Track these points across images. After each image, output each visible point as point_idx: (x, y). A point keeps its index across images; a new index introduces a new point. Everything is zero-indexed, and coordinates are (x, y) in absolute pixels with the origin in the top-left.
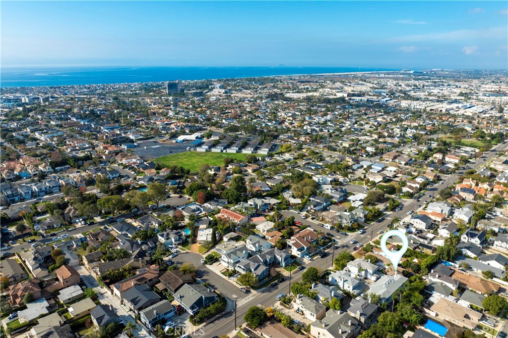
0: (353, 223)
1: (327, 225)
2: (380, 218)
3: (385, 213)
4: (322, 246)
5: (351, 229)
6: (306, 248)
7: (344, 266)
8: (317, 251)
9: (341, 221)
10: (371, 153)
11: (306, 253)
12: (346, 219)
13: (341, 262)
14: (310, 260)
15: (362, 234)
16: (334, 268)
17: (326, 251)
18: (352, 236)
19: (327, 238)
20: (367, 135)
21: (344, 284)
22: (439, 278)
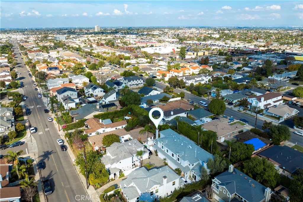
18: (29, 140)
22: (174, 114)
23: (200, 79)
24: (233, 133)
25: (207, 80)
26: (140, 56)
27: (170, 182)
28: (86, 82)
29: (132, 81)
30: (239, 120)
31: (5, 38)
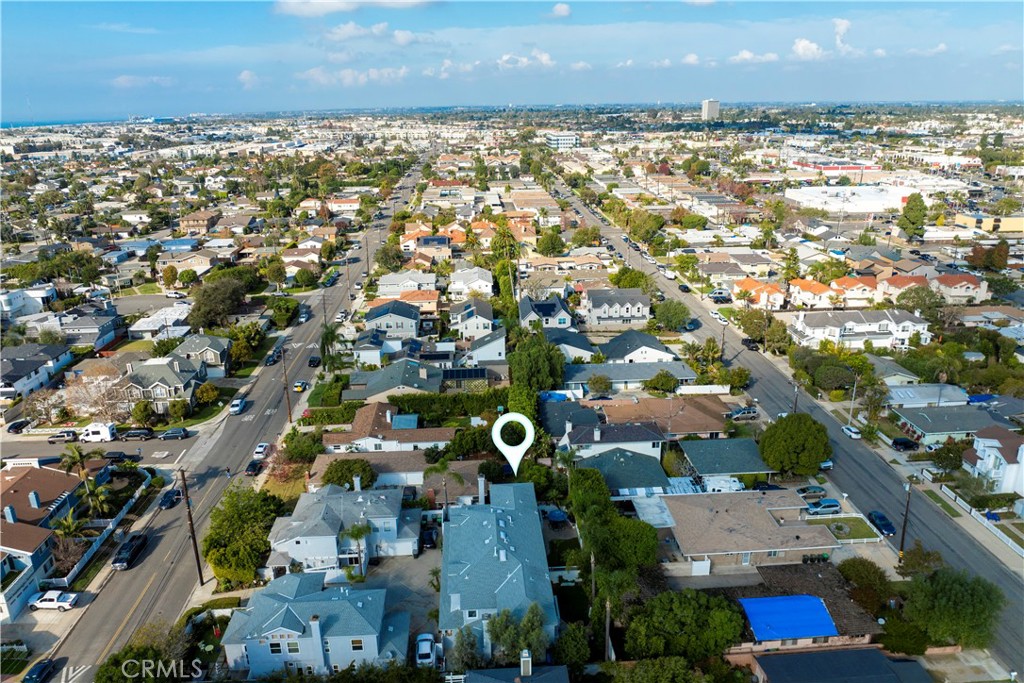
0: (197, 386)
1: (91, 427)
2: (270, 353)
3: (272, 335)
4: (111, 515)
5: (198, 409)
6: (25, 557)
7: (262, 555)
8: (95, 547)
9: (146, 395)
10: (140, 227)
11: (39, 578)
12: (163, 380)
13: (239, 544)
14: (76, 604)
15: (242, 411)
16: (212, 585)
17: (139, 525)
18: (209, 431)
19: (113, 474)
20: (108, 200)
21: (324, 643)
22: (604, 439)
23: (874, 327)
24: (770, 554)
25: (906, 336)
26: (756, 216)
27: (337, 635)
28: (479, 291)
29: (606, 306)
30: (861, 516)
31: (424, 137)
